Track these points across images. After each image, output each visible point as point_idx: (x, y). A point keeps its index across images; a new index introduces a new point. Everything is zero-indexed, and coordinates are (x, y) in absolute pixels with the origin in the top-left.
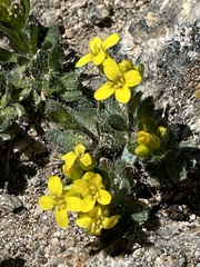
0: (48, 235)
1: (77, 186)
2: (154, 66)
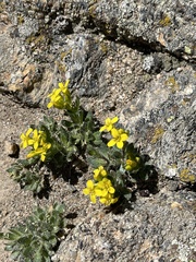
1: (100, 184)
2: (133, 129)
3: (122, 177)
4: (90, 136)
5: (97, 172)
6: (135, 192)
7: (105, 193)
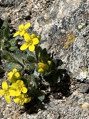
0: (5, 106)
1: (13, 86)
2: (47, 36)
3: (36, 80)
4: (6, 43)
5: (11, 75)
6: (49, 94)
7: (18, 93)
